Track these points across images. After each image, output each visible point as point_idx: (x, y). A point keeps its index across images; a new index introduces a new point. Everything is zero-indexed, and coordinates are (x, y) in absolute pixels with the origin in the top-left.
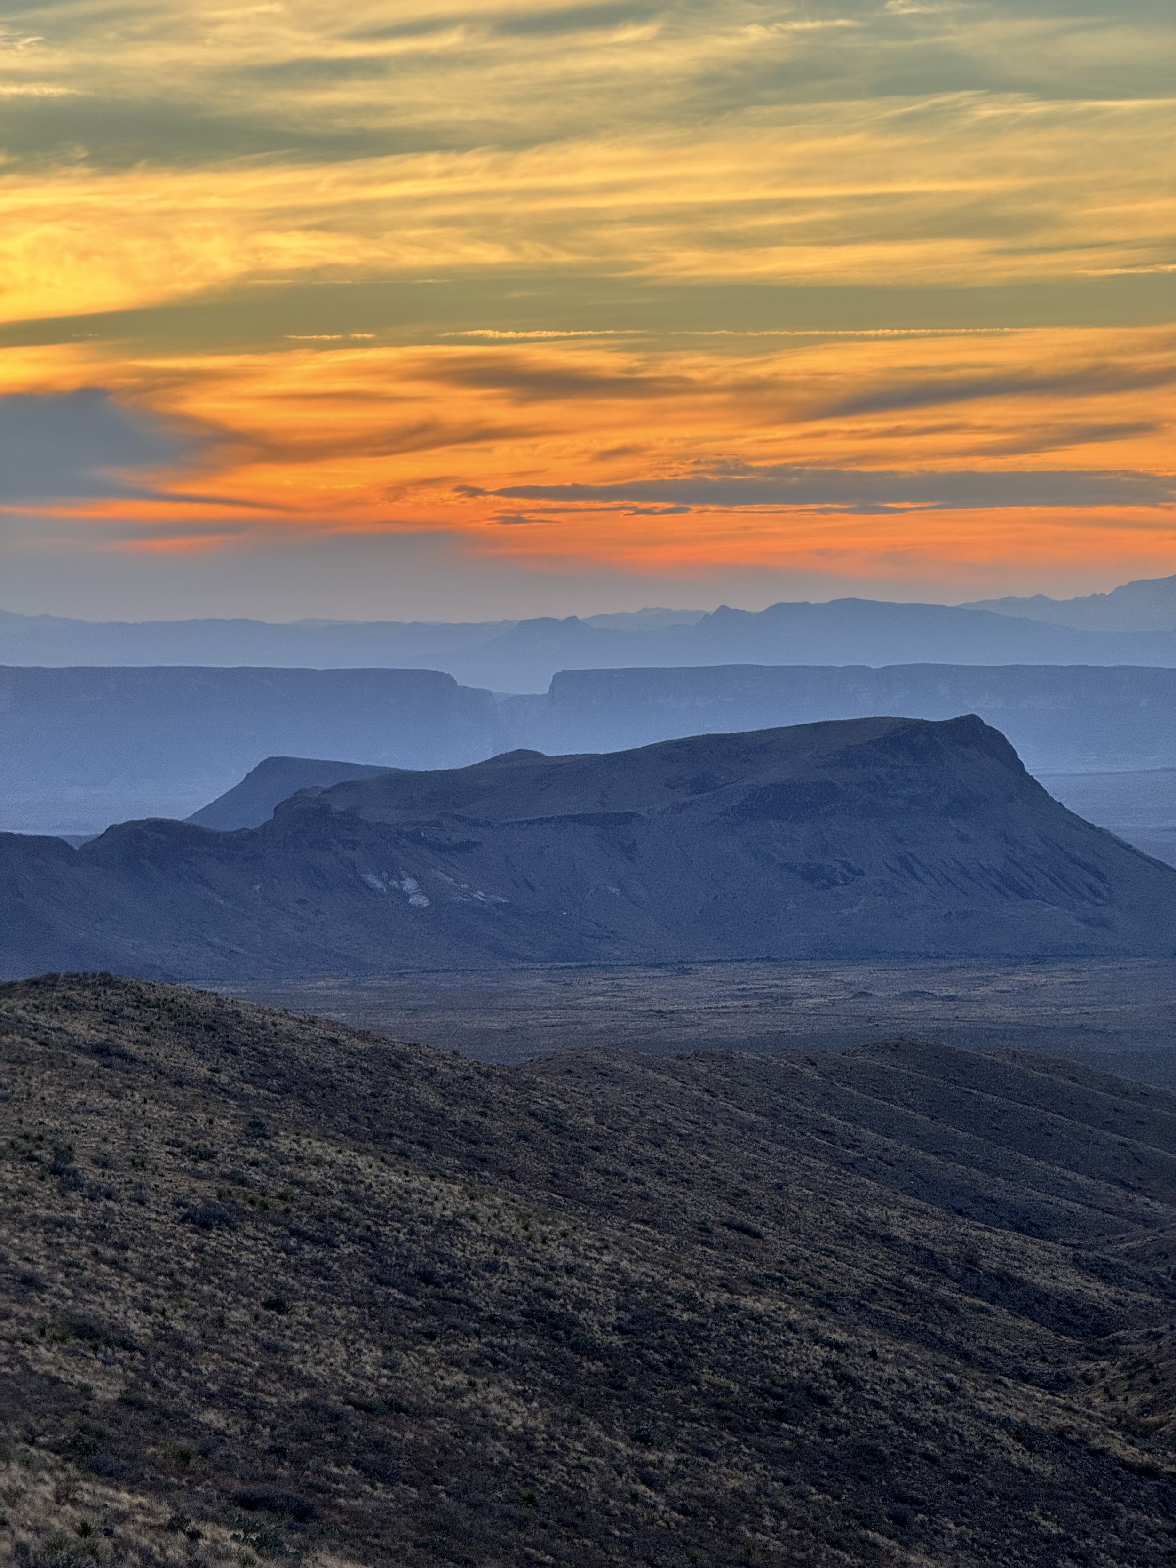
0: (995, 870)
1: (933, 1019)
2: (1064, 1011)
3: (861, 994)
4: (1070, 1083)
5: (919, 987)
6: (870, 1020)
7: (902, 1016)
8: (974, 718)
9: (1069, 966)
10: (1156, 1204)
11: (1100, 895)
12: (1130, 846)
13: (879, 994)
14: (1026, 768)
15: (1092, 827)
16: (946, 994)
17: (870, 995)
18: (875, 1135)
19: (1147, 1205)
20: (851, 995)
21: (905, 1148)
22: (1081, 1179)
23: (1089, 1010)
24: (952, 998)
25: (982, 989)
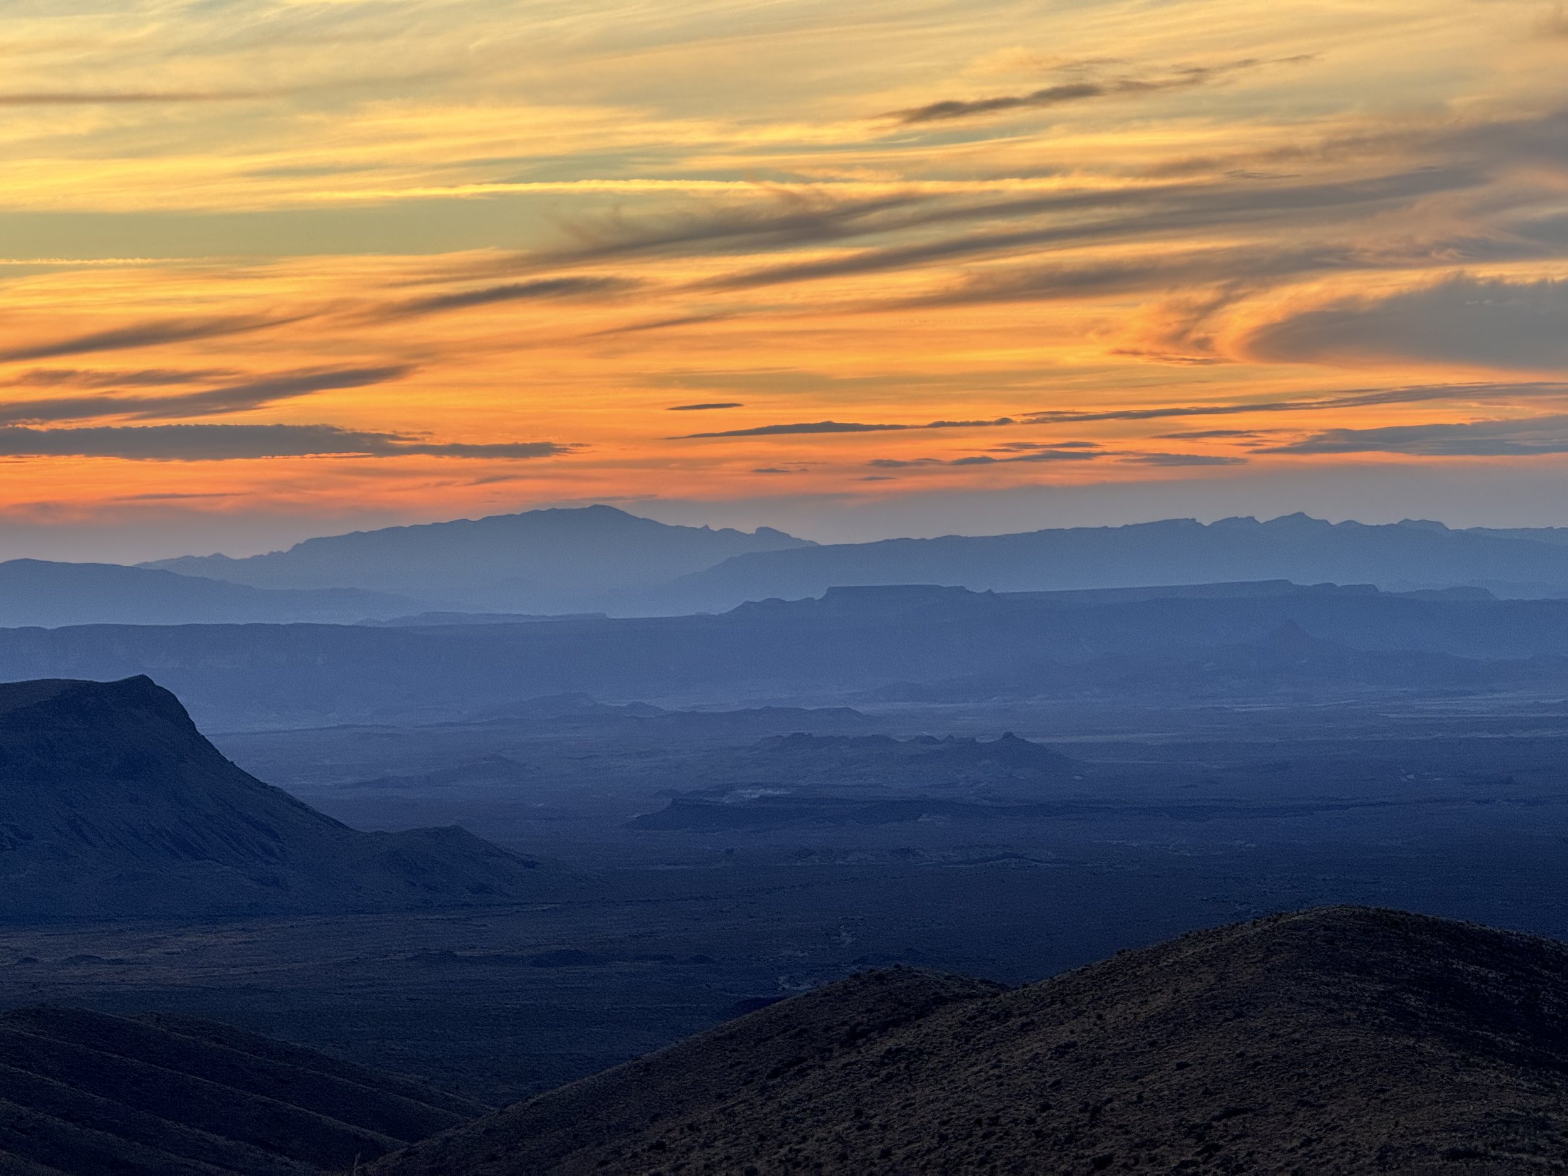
0: (167, 831)
1: (99, 983)
2: (232, 971)
3: (27, 960)
4: (214, 1044)
5: (86, 951)
6: (34, 986)
7: (68, 981)
8: (143, 678)
9: (240, 926)
10: (295, 1163)
11: (273, 855)
12: (304, 805)
13: (45, 960)
14: (197, 728)
15: (264, 786)
16: (113, 957)
17: (35, 960)
18: (10, 1103)
19: (287, 1164)
20: (15, 962)
21: (41, 1116)
22: (221, 1141)
23: (256, 969)
24: (120, 962)
25: (152, 951)
